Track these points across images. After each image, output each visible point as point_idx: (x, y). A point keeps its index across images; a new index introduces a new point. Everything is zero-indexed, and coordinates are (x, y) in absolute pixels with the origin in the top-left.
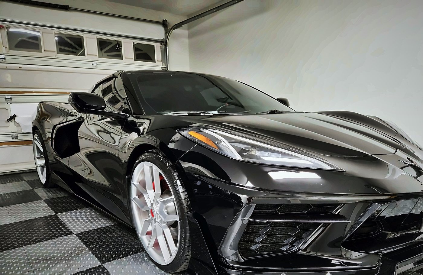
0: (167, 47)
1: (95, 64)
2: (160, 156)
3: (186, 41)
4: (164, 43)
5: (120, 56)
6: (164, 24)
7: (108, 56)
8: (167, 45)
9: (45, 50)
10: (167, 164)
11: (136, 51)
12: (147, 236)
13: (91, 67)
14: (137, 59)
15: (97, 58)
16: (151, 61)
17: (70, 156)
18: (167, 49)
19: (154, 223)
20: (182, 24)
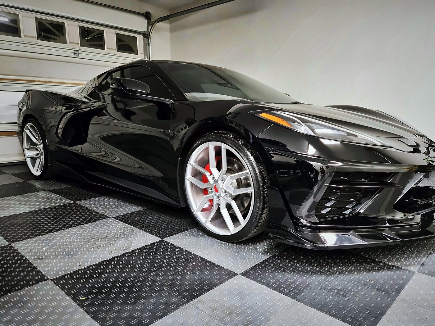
0: (150, 40)
1: (77, 52)
2: (230, 135)
3: (168, 34)
4: (147, 36)
5: (102, 47)
6: (147, 16)
7: (90, 45)
8: (150, 38)
9: (24, 35)
10: (240, 142)
11: (118, 42)
12: (202, 212)
13: (73, 55)
14: (120, 51)
15: (78, 47)
16: (133, 53)
17: (82, 144)
18: (150, 42)
19: (216, 198)
20: (168, 17)
